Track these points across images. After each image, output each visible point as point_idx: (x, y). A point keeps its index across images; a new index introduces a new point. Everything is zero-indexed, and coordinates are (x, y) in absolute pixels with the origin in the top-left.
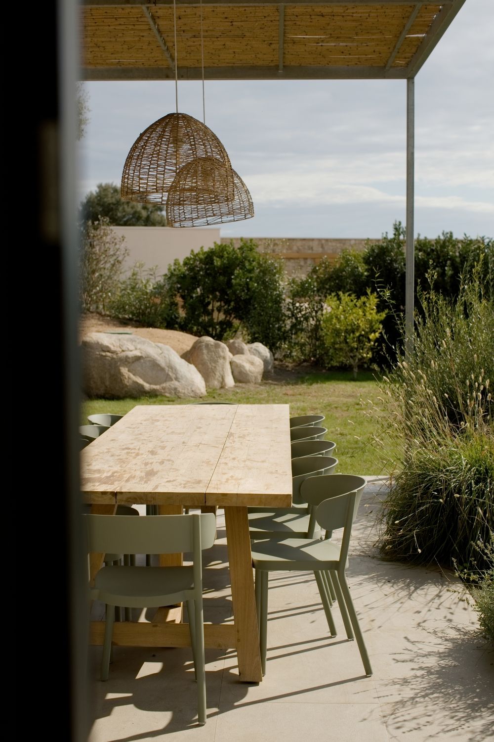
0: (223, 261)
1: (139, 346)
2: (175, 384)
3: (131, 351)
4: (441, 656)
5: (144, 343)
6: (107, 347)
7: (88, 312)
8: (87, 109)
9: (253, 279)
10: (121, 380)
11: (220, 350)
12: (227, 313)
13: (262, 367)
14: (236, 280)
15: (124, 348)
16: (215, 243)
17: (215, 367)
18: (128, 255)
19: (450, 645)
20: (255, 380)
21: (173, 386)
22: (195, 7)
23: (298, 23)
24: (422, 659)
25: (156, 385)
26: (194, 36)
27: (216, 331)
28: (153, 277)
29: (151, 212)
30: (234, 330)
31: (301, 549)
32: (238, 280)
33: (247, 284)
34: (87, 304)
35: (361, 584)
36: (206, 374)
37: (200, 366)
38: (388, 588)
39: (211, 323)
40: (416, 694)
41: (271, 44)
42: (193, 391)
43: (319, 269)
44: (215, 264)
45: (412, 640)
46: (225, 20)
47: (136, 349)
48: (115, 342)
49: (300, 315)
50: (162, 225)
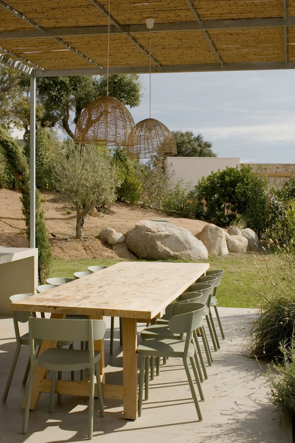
0: (231, 178)
1: (168, 229)
2: (189, 252)
3: (163, 231)
4: (251, 413)
5: (172, 227)
6: (150, 229)
7: (149, 208)
8: (143, 88)
9: (249, 189)
10: (157, 249)
11: (218, 232)
12: (233, 210)
13: (247, 243)
14: (238, 190)
15: (159, 230)
16: (227, 167)
17: (215, 242)
18: (174, 174)
19: (259, 407)
20: (242, 251)
21: (187, 253)
22: (156, 33)
23: (220, 39)
24: (237, 414)
25: (177, 252)
26: (163, 48)
27: (226, 221)
28: (189, 188)
29: (203, 148)
30: (237, 220)
31: (169, 345)
32: (239, 190)
33: (245, 192)
34: (148, 203)
35: (229, 371)
36: (209, 247)
37: (206, 241)
38: (243, 374)
39: (223, 216)
40: (222, 433)
41: (210, 51)
42: (199, 256)
43: (290, 183)
44: (226, 180)
45: (238, 404)
46: (176, 39)
47: (167, 230)
48: (155, 226)
49: (277, 212)
50: (209, 156)
